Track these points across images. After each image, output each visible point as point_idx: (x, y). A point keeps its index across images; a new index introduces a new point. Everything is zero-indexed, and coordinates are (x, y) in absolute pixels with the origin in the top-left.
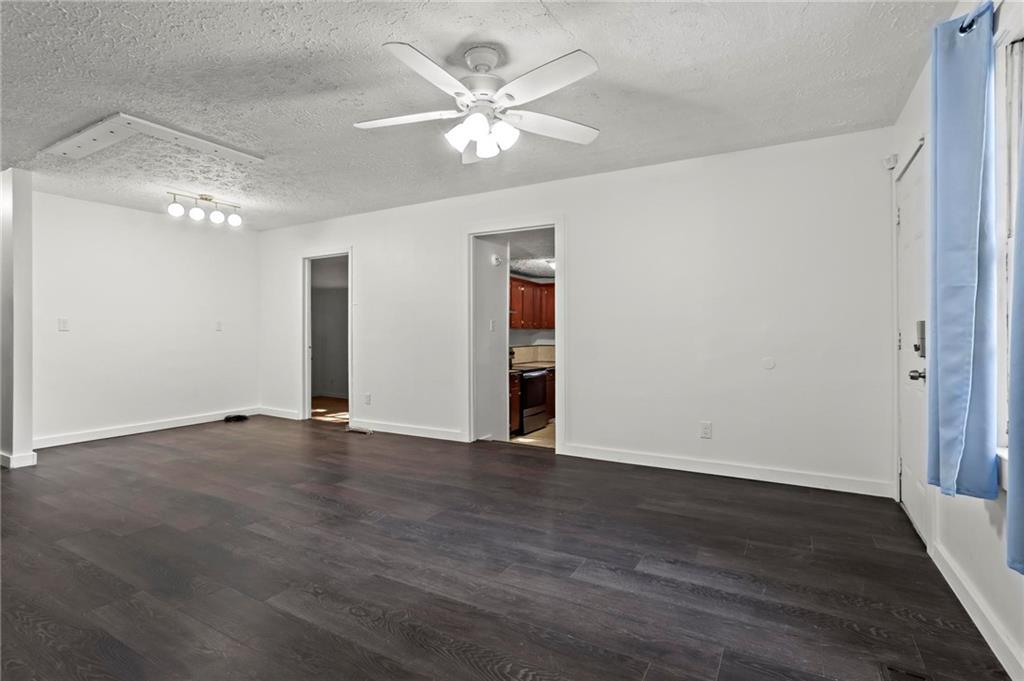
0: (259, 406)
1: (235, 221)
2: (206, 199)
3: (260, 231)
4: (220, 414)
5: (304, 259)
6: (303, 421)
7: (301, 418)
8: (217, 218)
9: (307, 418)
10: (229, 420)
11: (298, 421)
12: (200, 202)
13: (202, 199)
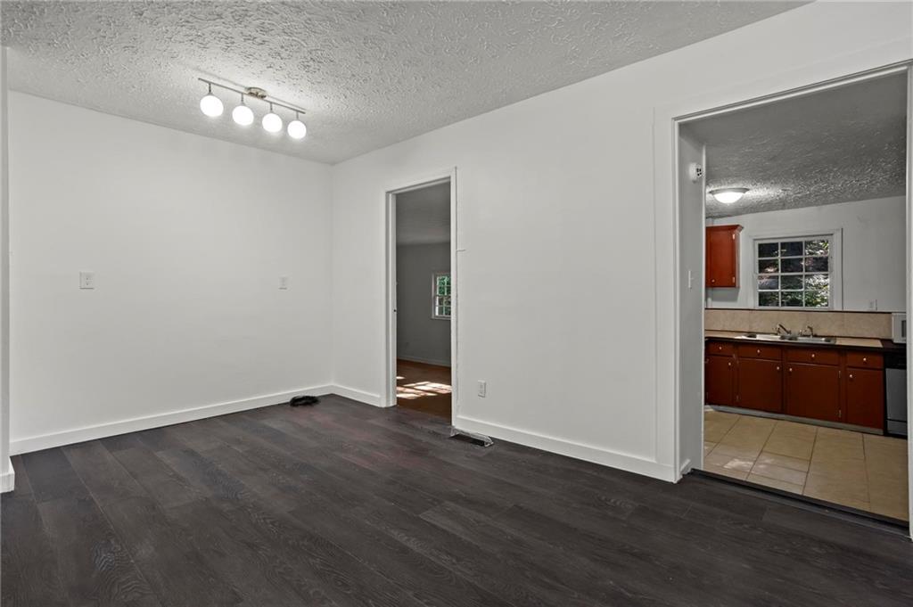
0: (332, 384)
1: (297, 131)
2: (256, 95)
3: (333, 163)
4: (285, 394)
5: (388, 193)
6: (386, 408)
7: (383, 405)
8: (272, 125)
9: (391, 405)
10: (296, 402)
11: (381, 408)
12: (248, 99)
13: (251, 94)
